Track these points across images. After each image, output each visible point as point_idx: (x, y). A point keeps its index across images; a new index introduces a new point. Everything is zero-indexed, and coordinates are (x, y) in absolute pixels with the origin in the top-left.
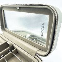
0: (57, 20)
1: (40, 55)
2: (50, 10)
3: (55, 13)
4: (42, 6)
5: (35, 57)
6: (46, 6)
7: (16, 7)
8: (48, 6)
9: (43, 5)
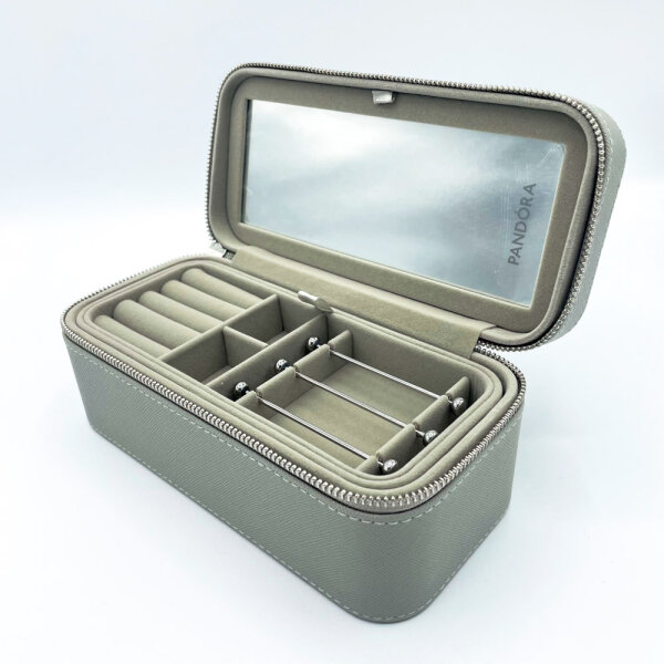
0: (601, 166)
1: (495, 344)
2: (572, 120)
3: (597, 142)
4: (536, 100)
5: (471, 359)
6: (559, 100)
7: (370, 90)
8: (575, 107)
9: (542, 97)
